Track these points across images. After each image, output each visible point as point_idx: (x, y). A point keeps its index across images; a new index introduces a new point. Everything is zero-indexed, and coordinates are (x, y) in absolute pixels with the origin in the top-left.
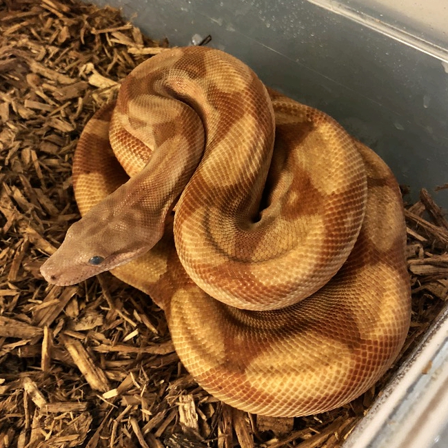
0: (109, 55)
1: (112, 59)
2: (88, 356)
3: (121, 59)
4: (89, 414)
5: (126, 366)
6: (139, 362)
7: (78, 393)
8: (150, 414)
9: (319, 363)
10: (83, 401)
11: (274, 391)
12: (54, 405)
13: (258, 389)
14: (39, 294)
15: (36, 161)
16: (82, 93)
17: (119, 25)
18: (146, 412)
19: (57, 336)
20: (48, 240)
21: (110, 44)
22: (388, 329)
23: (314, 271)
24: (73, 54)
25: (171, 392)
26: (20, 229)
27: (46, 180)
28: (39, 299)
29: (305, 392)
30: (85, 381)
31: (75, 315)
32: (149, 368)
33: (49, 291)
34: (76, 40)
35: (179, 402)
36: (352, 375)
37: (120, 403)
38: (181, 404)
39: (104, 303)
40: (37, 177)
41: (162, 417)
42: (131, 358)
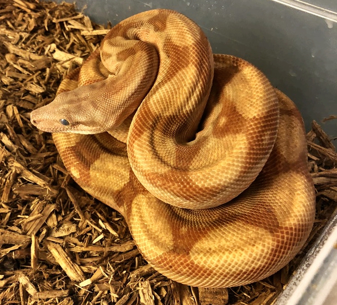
0: (66, 37)
1: (70, 40)
2: (66, 255)
3: (76, 40)
4: (70, 299)
5: (96, 262)
6: (106, 258)
7: (61, 283)
8: (117, 296)
9: (247, 245)
10: (65, 289)
11: (213, 266)
12: (43, 293)
13: (200, 266)
14: (26, 211)
15: (17, 114)
16: (49, 65)
17: (73, 16)
18: (114, 296)
19: (42, 242)
20: (31, 171)
21: (67, 29)
22: (300, 219)
23: (239, 177)
24: (40, 38)
25: (132, 280)
26: (9, 163)
27: (25, 128)
28: (26, 215)
29: (237, 266)
30: (65, 274)
31: (54, 225)
32: (114, 262)
33: (34, 208)
34: (42, 28)
35: (139, 287)
36: (273, 253)
37: (94, 290)
38: (140, 288)
39: (77, 216)
40: (19, 126)
41: (127, 298)
42: (100, 255)
